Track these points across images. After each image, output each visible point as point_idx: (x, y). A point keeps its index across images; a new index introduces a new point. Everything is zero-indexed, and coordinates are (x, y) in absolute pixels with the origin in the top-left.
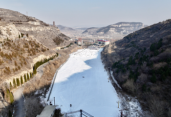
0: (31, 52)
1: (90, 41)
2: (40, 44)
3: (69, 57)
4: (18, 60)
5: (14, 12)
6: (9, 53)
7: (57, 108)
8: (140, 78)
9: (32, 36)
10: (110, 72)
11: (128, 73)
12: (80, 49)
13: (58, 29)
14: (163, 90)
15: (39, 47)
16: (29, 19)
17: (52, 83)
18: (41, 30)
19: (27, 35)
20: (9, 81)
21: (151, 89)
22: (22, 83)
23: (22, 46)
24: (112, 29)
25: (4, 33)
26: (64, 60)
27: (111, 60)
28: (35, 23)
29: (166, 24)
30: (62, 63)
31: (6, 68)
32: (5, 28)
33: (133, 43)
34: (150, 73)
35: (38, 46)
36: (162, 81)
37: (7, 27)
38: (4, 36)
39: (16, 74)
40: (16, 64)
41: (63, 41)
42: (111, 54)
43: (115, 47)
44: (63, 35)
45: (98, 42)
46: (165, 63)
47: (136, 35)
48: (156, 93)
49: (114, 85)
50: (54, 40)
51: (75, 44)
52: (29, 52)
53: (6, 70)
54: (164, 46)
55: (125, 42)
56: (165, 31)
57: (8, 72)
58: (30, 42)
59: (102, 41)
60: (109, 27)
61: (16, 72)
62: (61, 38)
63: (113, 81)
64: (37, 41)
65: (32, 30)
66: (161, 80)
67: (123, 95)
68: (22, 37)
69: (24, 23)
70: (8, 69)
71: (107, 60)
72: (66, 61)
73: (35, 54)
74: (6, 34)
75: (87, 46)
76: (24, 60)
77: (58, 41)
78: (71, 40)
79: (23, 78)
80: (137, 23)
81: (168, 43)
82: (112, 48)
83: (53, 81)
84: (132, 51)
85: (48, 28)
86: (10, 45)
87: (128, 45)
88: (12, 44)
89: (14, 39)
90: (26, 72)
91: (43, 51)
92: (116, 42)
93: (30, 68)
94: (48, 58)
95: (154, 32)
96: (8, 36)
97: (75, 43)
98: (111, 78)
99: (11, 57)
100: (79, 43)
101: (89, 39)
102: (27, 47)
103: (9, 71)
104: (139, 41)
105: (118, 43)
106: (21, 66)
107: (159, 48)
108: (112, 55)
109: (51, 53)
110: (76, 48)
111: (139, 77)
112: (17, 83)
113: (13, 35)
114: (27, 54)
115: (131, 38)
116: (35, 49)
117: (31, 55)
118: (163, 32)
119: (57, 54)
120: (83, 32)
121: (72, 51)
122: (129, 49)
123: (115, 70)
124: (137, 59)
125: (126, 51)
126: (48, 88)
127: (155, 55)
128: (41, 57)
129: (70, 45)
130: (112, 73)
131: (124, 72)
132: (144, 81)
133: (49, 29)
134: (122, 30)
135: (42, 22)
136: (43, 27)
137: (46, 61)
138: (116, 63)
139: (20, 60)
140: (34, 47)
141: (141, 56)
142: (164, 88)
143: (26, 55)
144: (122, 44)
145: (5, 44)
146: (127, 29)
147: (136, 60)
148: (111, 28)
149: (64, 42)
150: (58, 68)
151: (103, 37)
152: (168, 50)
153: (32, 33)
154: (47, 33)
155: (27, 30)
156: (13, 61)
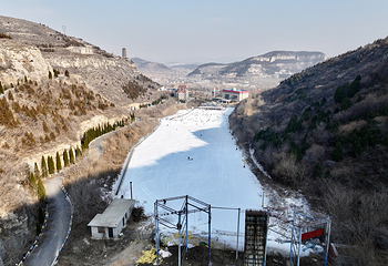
0: (77, 109)
1: (206, 93)
2: (95, 92)
3: (158, 124)
4: (50, 120)
5: (36, 25)
6: (31, 105)
7: (136, 206)
8: (311, 154)
9: (77, 77)
10: (248, 150)
11: (286, 147)
12: (183, 108)
13: (133, 65)
14: (357, 173)
15: (92, 98)
16: (69, 42)
17: (124, 167)
18: (96, 65)
19: (67, 74)
20: (33, 161)
21: (332, 172)
22: (59, 167)
23: (56, 95)
24: (256, 67)
25: (18, 65)
26: (147, 128)
27: (252, 127)
28: (83, 51)
29: (373, 49)
30: (143, 134)
31: (26, 135)
32: (20, 57)
33: (299, 92)
34: (331, 142)
35: (90, 97)
36: (354, 157)
37: (23, 53)
38: (18, 74)
39: (46, 148)
40: (45, 129)
41: (145, 91)
42: (252, 117)
43: (261, 103)
44: (146, 79)
45: (224, 94)
46: (362, 122)
47: (306, 76)
48: (342, 180)
49: (257, 172)
50: (124, 88)
51: (170, 98)
52: (72, 108)
53: (25, 138)
54: (364, 90)
55: (283, 93)
56: (369, 64)
57: (29, 143)
58: (74, 87)
59: (232, 91)
60: (248, 63)
61: (46, 144)
62: (140, 83)
63: (254, 165)
64: (89, 87)
65: (77, 64)
66: (352, 154)
67: (274, 188)
68: (56, 76)
69: (59, 49)
70: (30, 137)
71: (241, 129)
72: (151, 131)
73: (85, 113)
74: (22, 69)
75: (198, 102)
76: (62, 121)
77: (133, 91)
78: (163, 88)
79: (62, 158)
80: (312, 53)
81: (371, 84)
82: (255, 106)
83: (125, 165)
84: (298, 109)
85: (110, 62)
86: (31, 92)
87: (290, 97)
88: (35, 88)
89: (39, 80)
90: (68, 147)
91: (102, 107)
92: (262, 94)
93: (75, 140)
94: (112, 122)
95: (346, 68)
96: (26, 73)
97: (172, 95)
98: (249, 161)
99: (36, 113)
100: (181, 96)
101: (204, 89)
102: (69, 97)
103: (32, 140)
104: (313, 88)
105: (269, 95)
106: (56, 134)
107: (352, 96)
108: (255, 118)
109: (119, 113)
110: (175, 107)
111: (307, 151)
112: (50, 166)
113: (37, 72)
114: (68, 111)
115: (297, 84)
116: (84, 102)
117: (76, 114)
118: (365, 67)
119: (133, 117)
120: (190, 74)
121: (164, 113)
122: (290, 105)
123: (258, 144)
124: (306, 119)
125: (285, 110)
126: (116, 176)
127: (344, 108)
128: (98, 120)
129: (159, 100)
130: (252, 152)
131: (277, 145)
132: (319, 159)
133: (114, 65)
134: (278, 69)
135: (98, 48)
136: (101, 59)
137: (108, 128)
138: (262, 132)
139: (54, 120)
140: (82, 99)
141: (314, 115)
142: (357, 169)
143: (65, 113)
144: (276, 98)
145: (22, 89)
146: (290, 66)
147: (304, 123)
148: (253, 65)
149: (147, 93)
150: (136, 142)
151: (235, 85)
152: (370, 96)
153: (75, 70)
154: (109, 71)
155: (65, 64)
156: (40, 122)
